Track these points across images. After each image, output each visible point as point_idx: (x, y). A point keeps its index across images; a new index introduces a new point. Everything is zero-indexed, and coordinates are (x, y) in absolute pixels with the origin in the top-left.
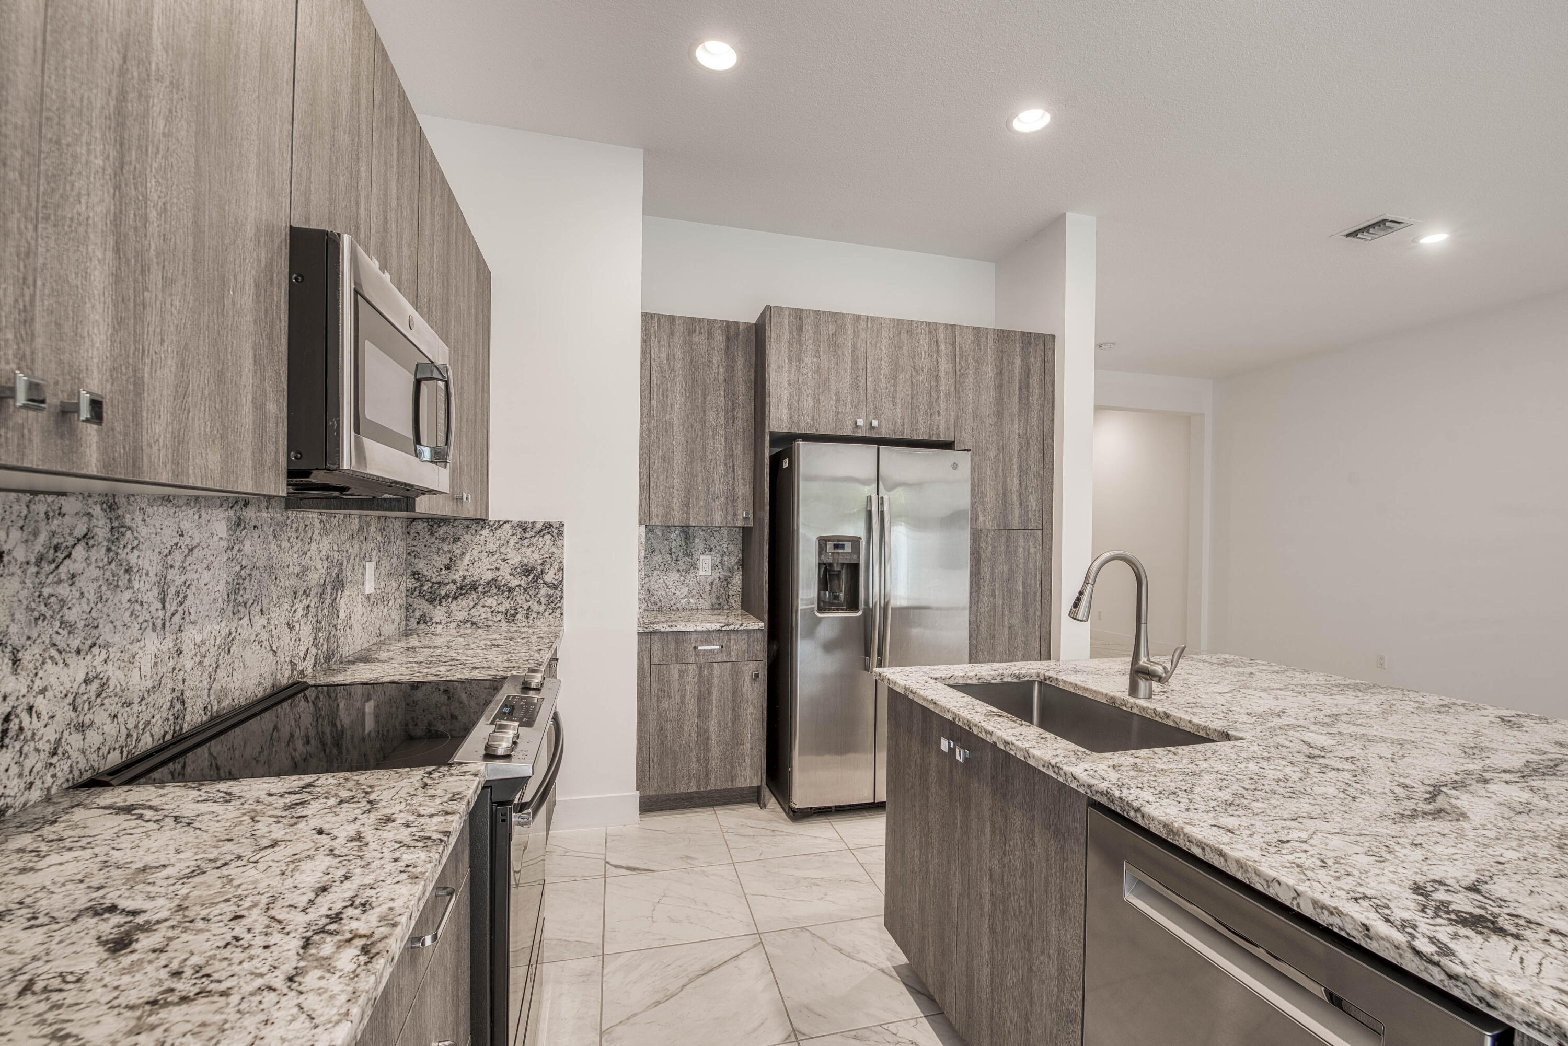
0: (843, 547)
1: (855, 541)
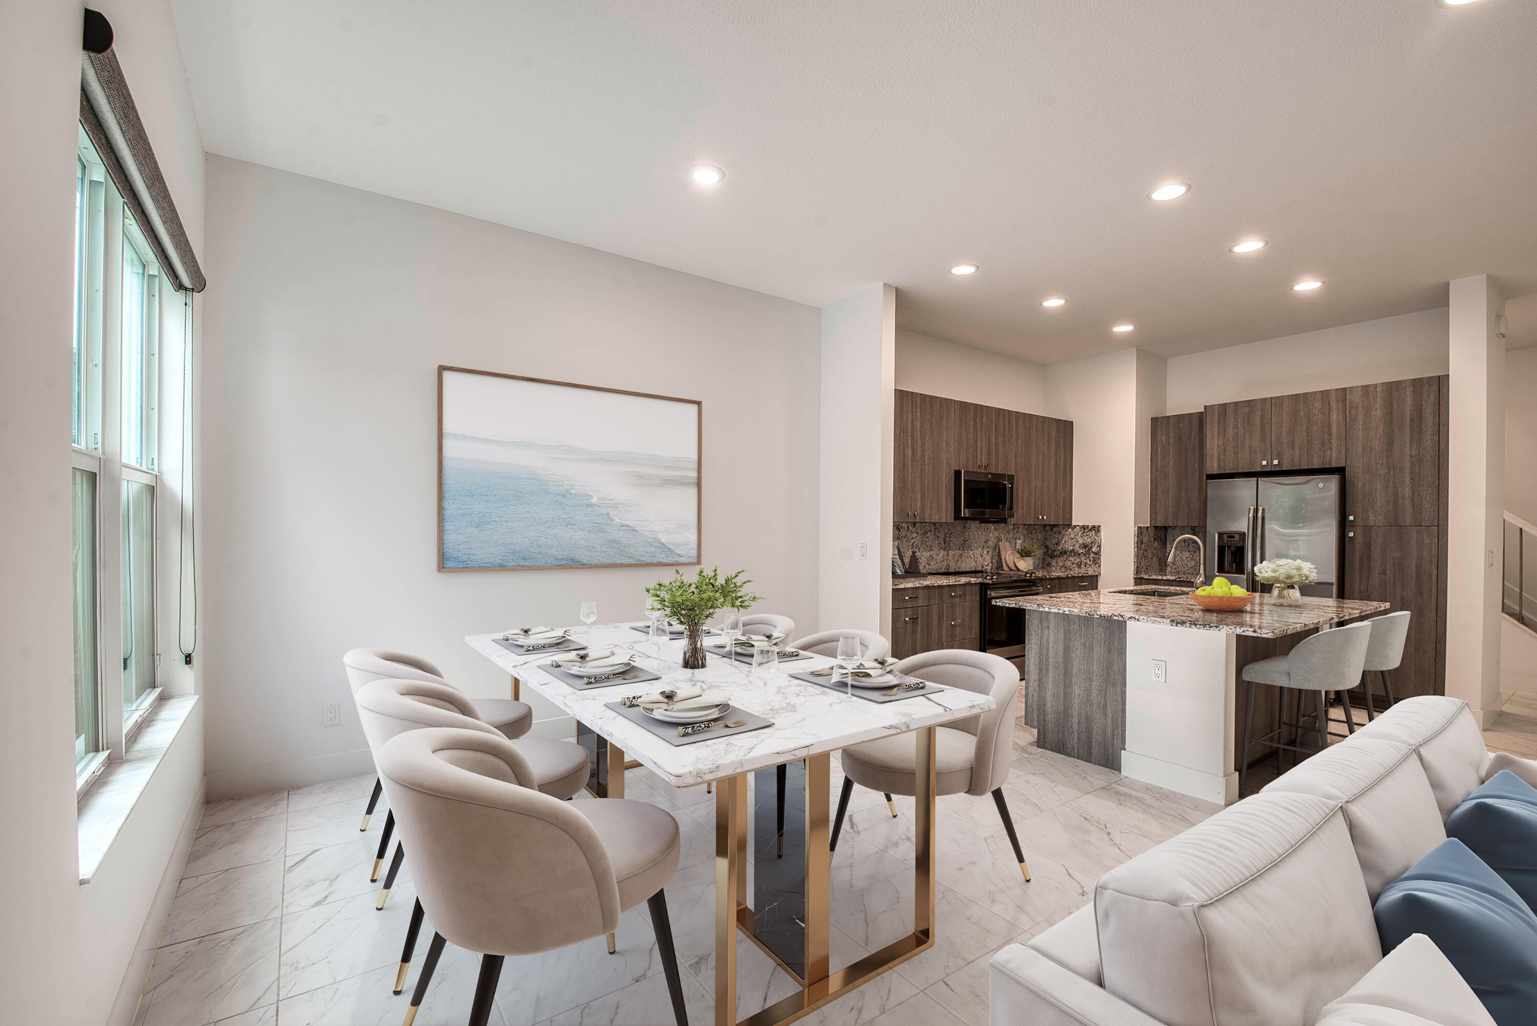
0: (1233, 537)
1: (1242, 535)
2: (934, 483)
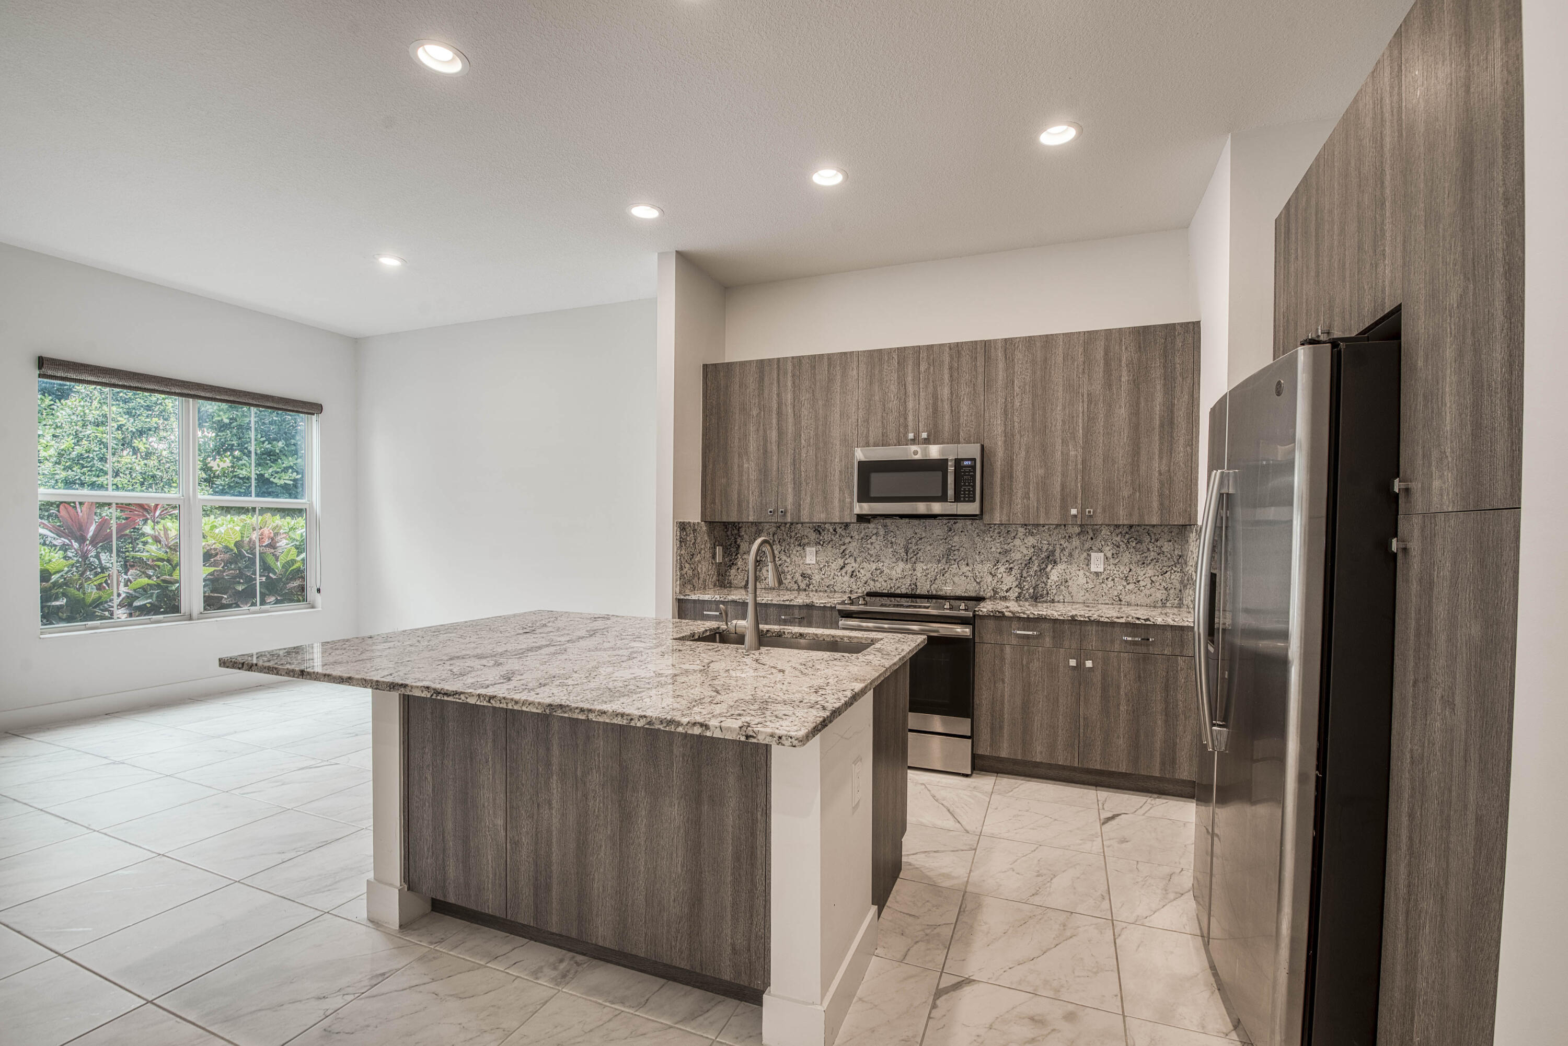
2: (817, 470)
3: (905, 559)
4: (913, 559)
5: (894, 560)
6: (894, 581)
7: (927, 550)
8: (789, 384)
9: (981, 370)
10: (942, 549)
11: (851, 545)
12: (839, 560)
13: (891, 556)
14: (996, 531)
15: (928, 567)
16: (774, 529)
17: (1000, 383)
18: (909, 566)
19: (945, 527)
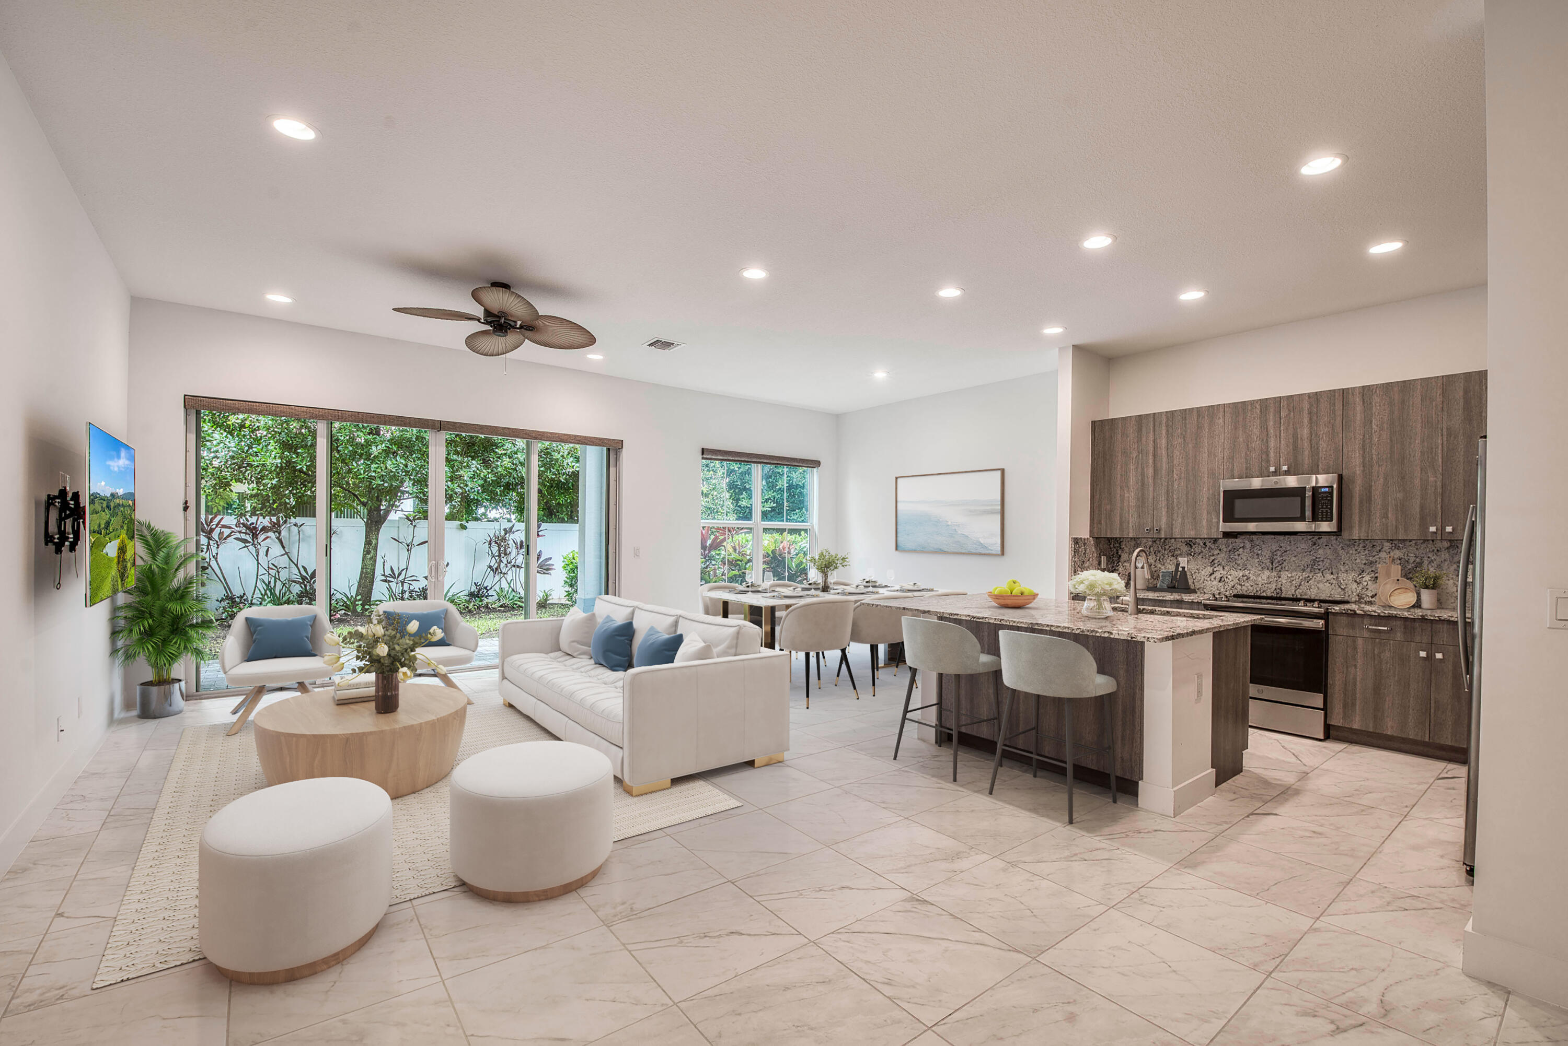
2: (1187, 497)
3: (1270, 568)
4: (1279, 568)
5: (1260, 568)
6: (1260, 586)
7: (1291, 560)
8: (1164, 432)
9: (1339, 412)
10: (1307, 560)
11: (1219, 556)
12: (1209, 568)
13: (1257, 565)
14: (1361, 545)
15: (1293, 575)
16: (1150, 543)
17: (1358, 423)
18: (1274, 574)
19: (1310, 541)
